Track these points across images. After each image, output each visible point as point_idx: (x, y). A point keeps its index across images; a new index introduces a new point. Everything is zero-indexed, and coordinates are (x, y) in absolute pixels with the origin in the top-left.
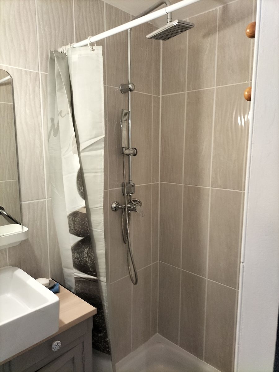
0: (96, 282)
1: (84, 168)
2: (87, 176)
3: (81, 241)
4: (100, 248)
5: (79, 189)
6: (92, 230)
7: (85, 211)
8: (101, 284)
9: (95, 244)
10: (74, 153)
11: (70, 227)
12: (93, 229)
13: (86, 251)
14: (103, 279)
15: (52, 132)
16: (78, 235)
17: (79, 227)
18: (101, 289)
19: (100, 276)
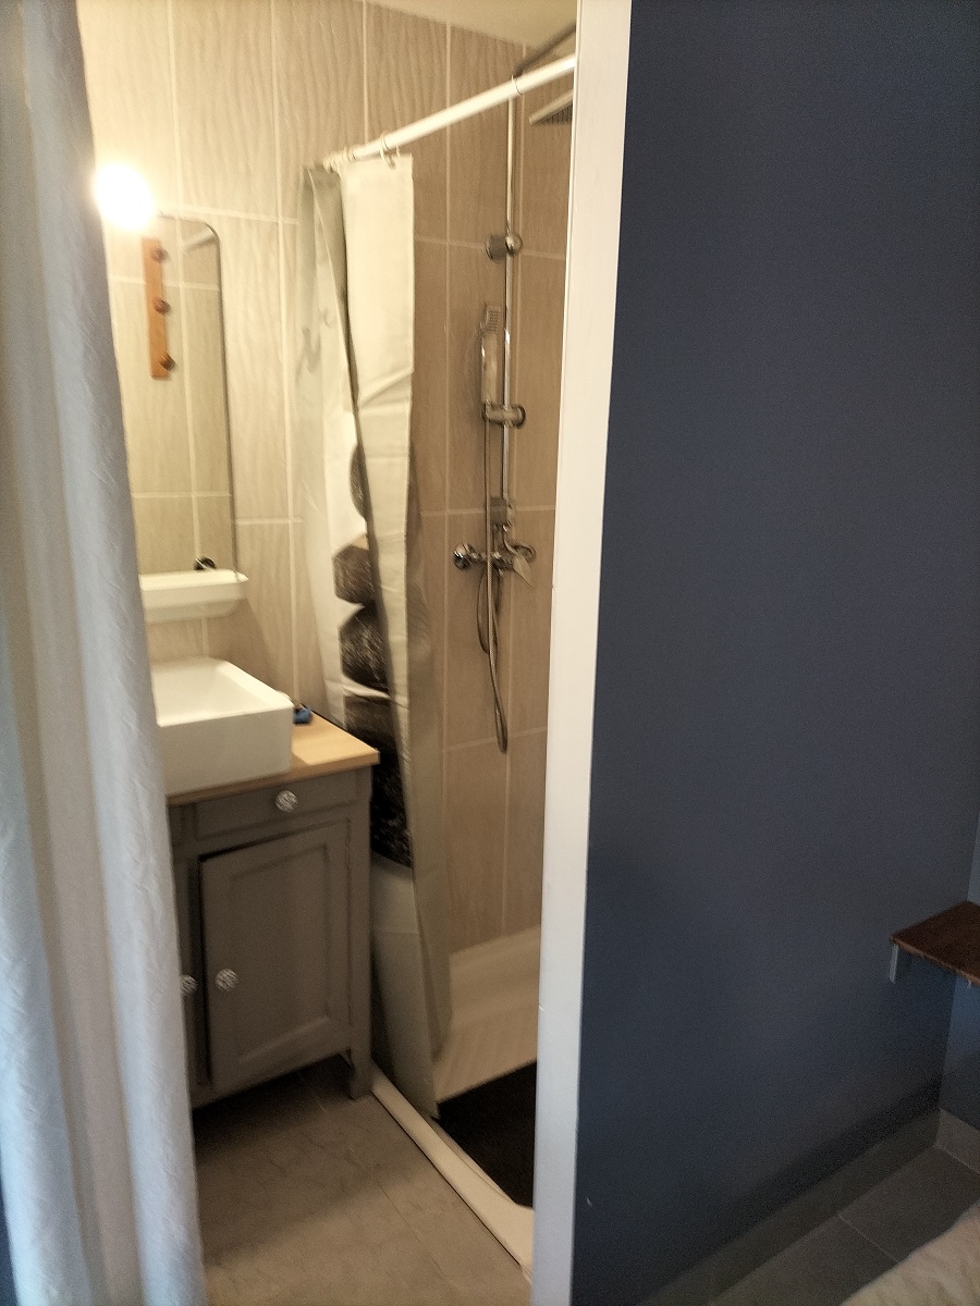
0: (387, 706)
1: (366, 444)
2: (373, 465)
3: (359, 614)
4: (397, 633)
5: (354, 492)
6: (380, 589)
7: (364, 545)
8: (396, 708)
9: (386, 619)
10: (346, 409)
11: (337, 583)
12: (383, 587)
13: (366, 634)
14: (402, 699)
15: (306, 362)
16: (351, 600)
17: (354, 583)
18: (398, 722)
19: (395, 692)
